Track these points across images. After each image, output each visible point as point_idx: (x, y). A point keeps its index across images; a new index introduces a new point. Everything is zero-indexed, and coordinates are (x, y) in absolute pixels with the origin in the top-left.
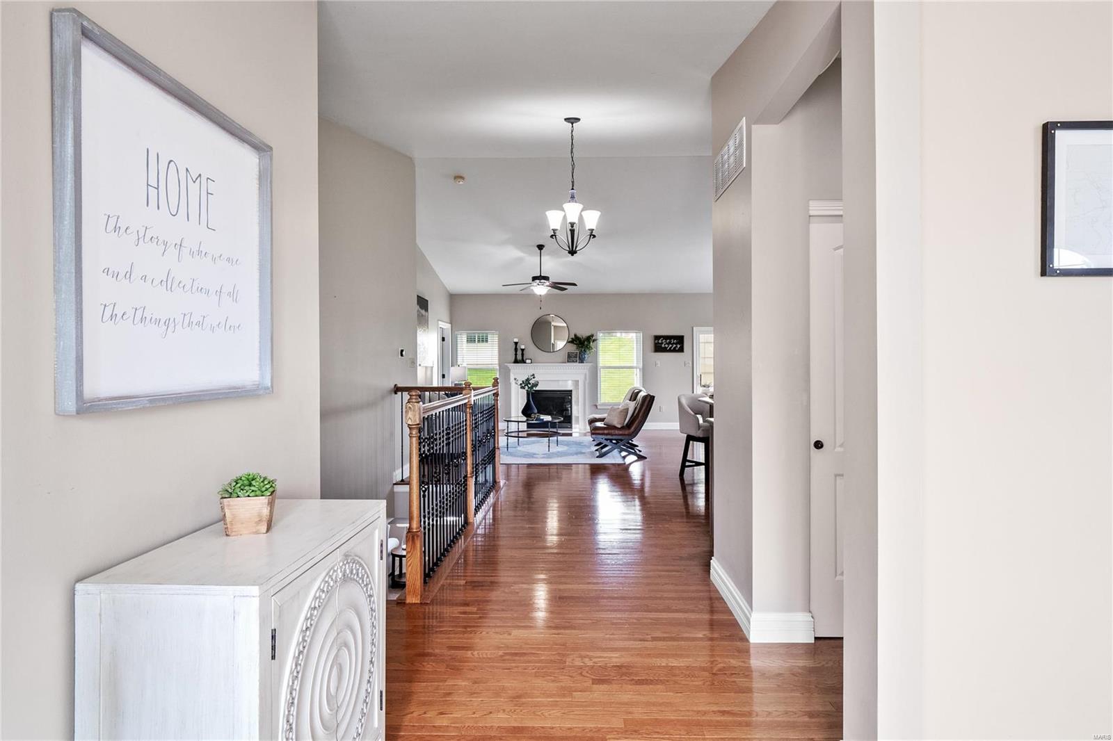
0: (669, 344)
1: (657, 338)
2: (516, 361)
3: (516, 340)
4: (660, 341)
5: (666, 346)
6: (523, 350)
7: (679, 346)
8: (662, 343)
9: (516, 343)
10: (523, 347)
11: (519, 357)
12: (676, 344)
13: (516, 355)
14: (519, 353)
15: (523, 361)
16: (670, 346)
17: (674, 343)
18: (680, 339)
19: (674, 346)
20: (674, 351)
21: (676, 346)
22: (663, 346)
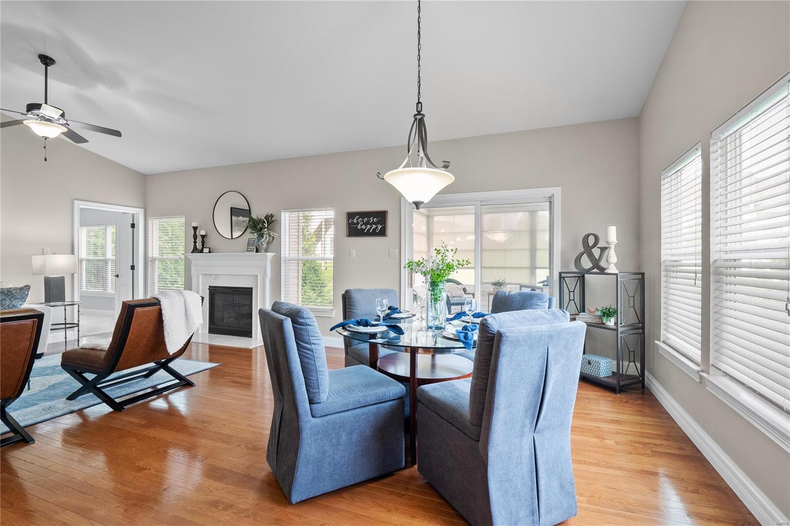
0: (366, 224)
1: (351, 215)
2: (195, 250)
3: (195, 225)
4: (355, 221)
5: (363, 227)
6: (203, 237)
7: (380, 227)
8: (358, 223)
9: (195, 228)
10: (203, 233)
11: (199, 246)
12: (375, 224)
13: (195, 242)
14: (199, 240)
15: (201, 251)
16: (369, 226)
17: (373, 223)
18: (381, 216)
19: (374, 226)
20: (374, 234)
21: (377, 227)
22: (359, 227)
